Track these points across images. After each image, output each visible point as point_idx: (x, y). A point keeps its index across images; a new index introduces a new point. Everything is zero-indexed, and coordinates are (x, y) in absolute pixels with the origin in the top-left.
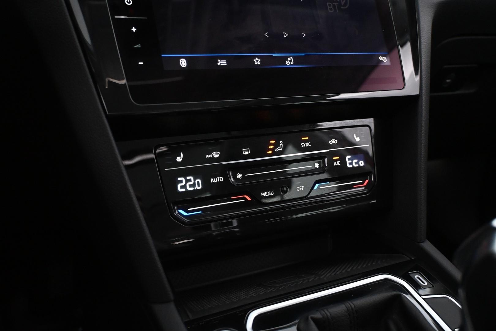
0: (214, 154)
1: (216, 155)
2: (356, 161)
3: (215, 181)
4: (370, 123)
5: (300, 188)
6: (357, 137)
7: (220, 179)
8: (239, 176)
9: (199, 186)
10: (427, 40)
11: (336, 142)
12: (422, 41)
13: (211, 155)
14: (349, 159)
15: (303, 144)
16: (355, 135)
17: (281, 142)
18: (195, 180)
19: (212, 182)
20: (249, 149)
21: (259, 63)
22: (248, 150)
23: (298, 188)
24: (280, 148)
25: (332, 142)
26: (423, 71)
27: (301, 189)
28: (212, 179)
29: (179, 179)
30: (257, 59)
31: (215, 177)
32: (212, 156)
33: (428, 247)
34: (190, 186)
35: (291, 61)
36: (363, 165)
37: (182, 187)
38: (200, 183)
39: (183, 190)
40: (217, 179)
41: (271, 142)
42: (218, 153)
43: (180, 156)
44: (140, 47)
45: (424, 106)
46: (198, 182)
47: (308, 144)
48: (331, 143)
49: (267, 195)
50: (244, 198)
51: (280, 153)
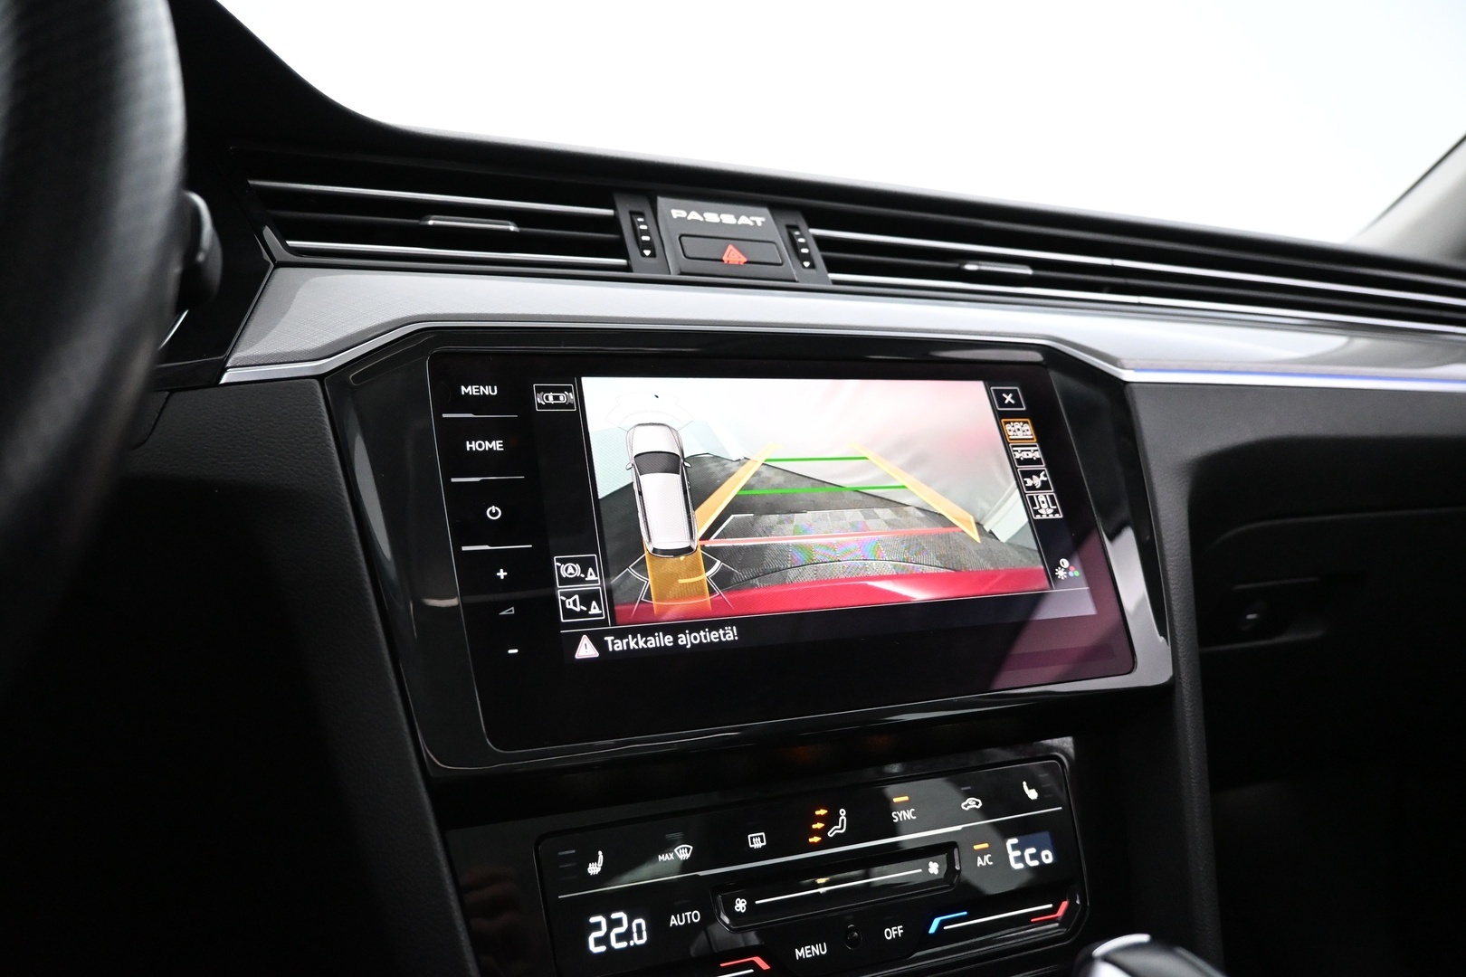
0: (678, 851)
1: (684, 853)
2: (1033, 850)
3: (681, 921)
5: (894, 933)
6: (1030, 788)
7: (693, 916)
8: (741, 905)
9: (640, 937)
10: (1180, 549)
11: (977, 803)
12: (1167, 553)
13: (671, 855)
14: (1015, 847)
15: (897, 815)
16: (1024, 783)
17: (843, 812)
18: (630, 923)
19: (674, 925)
20: (763, 834)
22: (761, 837)
23: (888, 932)
24: (839, 827)
25: (968, 805)
26: (1176, 624)
27: (897, 935)
28: (673, 917)
29: (593, 920)
31: (679, 911)
32: (675, 855)
34: (620, 938)
36: (1049, 861)
37: (598, 942)
38: (644, 927)
39: (602, 949)
40: (686, 916)
41: (817, 813)
42: (689, 849)
43: (596, 860)
44: (513, 612)
45: (1188, 707)
46: (639, 926)
47: (909, 815)
48: (967, 809)
49: (811, 953)
50: (753, 965)
51: (839, 840)
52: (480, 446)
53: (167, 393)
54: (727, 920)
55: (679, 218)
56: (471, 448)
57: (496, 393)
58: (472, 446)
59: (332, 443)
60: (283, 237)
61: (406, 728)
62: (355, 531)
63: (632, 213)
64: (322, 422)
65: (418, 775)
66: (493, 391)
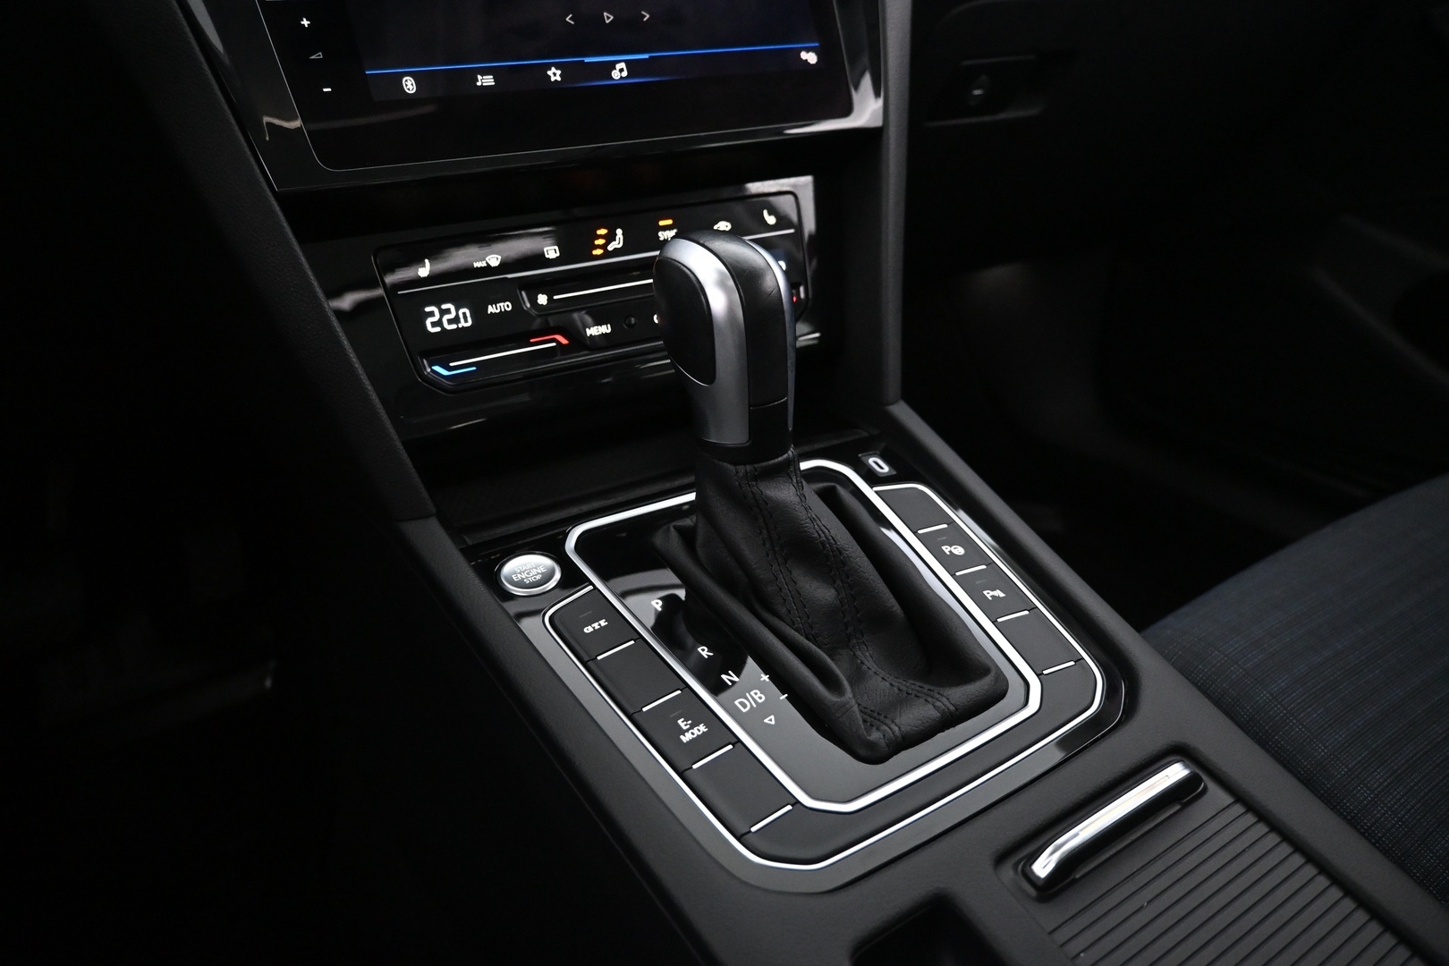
0: (489, 259)
1: (494, 261)
3: (497, 309)
4: (796, 186)
6: (770, 215)
7: (506, 306)
8: (542, 299)
9: (466, 321)
11: (727, 225)
13: (484, 262)
15: (663, 234)
16: (765, 211)
17: (619, 232)
18: (457, 311)
19: (491, 312)
20: (556, 247)
21: (559, 79)
22: (555, 249)
24: (617, 242)
25: (721, 227)
28: (490, 307)
29: (428, 309)
30: (553, 69)
31: (495, 302)
32: (487, 263)
33: (903, 413)
34: (450, 322)
35: (621, 70)
37: (434, 324)
38: (468, 315)
39: (438, 329)
40: (500, 306)
41: (598, 232)
42: (498, 258)
43: (424, 266)
44: (321, 57)
46: (464, 314)
47: (673, 234)
48: (720, 230)
49: (598, 331)
50: (555, 340)
51: (616, 252)
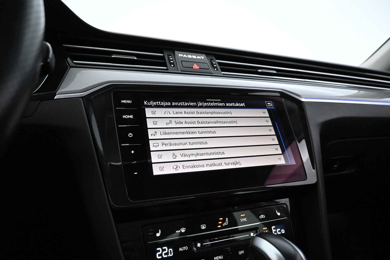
0: (181, 230)
1: (183, 230)
2: (279, 230)
3: (182, 249)
4: (286, 202)
5: (241, 253)
6: (278, 212)
7: (186, 248)
8: (199, 245)
9: (171, 254)
11: (264, 216)
13: (180, 231)
14: (274, 229)
15: (242, 220)
16: (276, 211)
17: (227, 219)
18: (168, 250)
19: (180, 250)
20: (205, 225)
22: (204, 226)
23: (240, 252)
24: (226, 223)
25: (261, 217)
26: (318, 167)
27: (242, 253)
28: (180, 248)
29: (158, 249)
31: (182, 247)
34: (165, 254)
36: (284, 232)
37: (159, 255)
38: (172, 251)
39: (160, 257)
40: (184, 248)
41: (220, 219)
42: (184, 229)
43: (159, 232)
44: (136, 163)
47: (245, 220)
49: (218, 258)
51: (226, 227)
52: (127, 117)
53: (39, 101)
54: (195, 249)
55: (181, 56)
56: (124, 117)
57: (131, 102)
58: (125, 117)
59: (85, 115)
60: (73, 60)
61: (106, 194)
62: (92, 140)
63: (168, 55)
64: (83, 110)
65: (109, 208)
66: (130, 102)
